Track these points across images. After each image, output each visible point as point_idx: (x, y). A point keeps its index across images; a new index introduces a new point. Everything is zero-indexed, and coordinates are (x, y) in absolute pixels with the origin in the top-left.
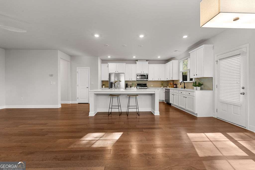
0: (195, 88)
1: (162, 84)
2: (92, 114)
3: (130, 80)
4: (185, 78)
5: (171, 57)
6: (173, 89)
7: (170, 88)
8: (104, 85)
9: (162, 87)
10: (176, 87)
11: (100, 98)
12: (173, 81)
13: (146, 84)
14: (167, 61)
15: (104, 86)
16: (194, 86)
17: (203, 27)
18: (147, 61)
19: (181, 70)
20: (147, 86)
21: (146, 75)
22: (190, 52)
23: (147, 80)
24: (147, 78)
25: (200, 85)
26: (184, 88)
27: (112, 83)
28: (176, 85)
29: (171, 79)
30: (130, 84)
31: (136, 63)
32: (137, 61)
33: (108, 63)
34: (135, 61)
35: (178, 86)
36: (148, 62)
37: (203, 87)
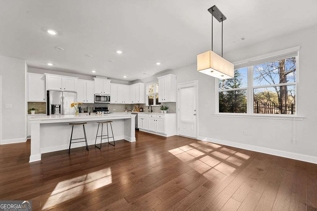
0: (162, 111)
1: (126, 108)
2: (35, 157)
3: (85, 102)
4: (151, 102)
5: (136, 79)
6: (140, 112)
7: (137, 113)
8: (33, 109)
9: (126, 112)
10: (142, 111)
11: (47, 129)
12: (139, 104)
13: (107, 108)
14: (132, 82)
15: (33, 112)
16: (161, 109)
17: (200, 71)
18: (108, 78)
19: (148, 93)
20: (108, 111)
21: (108, 97)
22: (158, 78)
23: (109, 102)
24: (109, 101)
25: (166, 109)
26: (152, 112)
27: (55, 106)
28: (142, 109)
29: (137, 103)
30: (83, 107)
31: (93, 80)
32: (95, 76)
33: (45, 74)
34: (93, 77)
35: (144, 110)
36: (111, 80)
37: (168, 110)
